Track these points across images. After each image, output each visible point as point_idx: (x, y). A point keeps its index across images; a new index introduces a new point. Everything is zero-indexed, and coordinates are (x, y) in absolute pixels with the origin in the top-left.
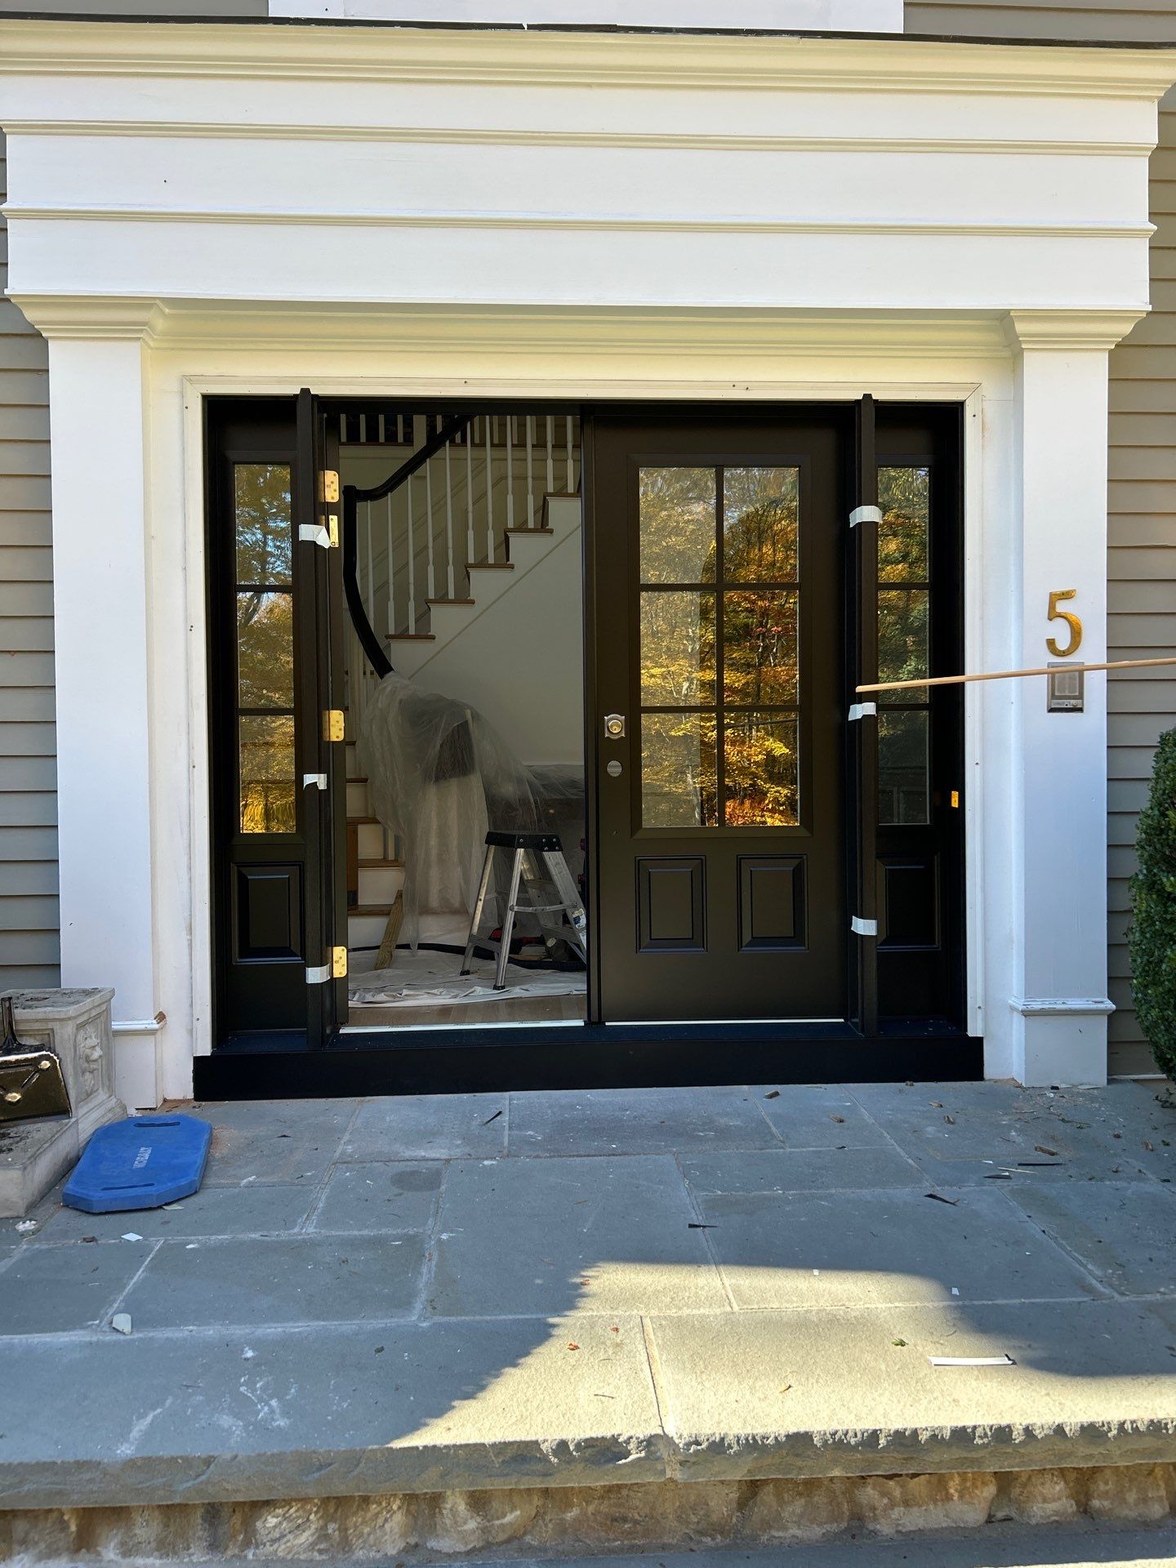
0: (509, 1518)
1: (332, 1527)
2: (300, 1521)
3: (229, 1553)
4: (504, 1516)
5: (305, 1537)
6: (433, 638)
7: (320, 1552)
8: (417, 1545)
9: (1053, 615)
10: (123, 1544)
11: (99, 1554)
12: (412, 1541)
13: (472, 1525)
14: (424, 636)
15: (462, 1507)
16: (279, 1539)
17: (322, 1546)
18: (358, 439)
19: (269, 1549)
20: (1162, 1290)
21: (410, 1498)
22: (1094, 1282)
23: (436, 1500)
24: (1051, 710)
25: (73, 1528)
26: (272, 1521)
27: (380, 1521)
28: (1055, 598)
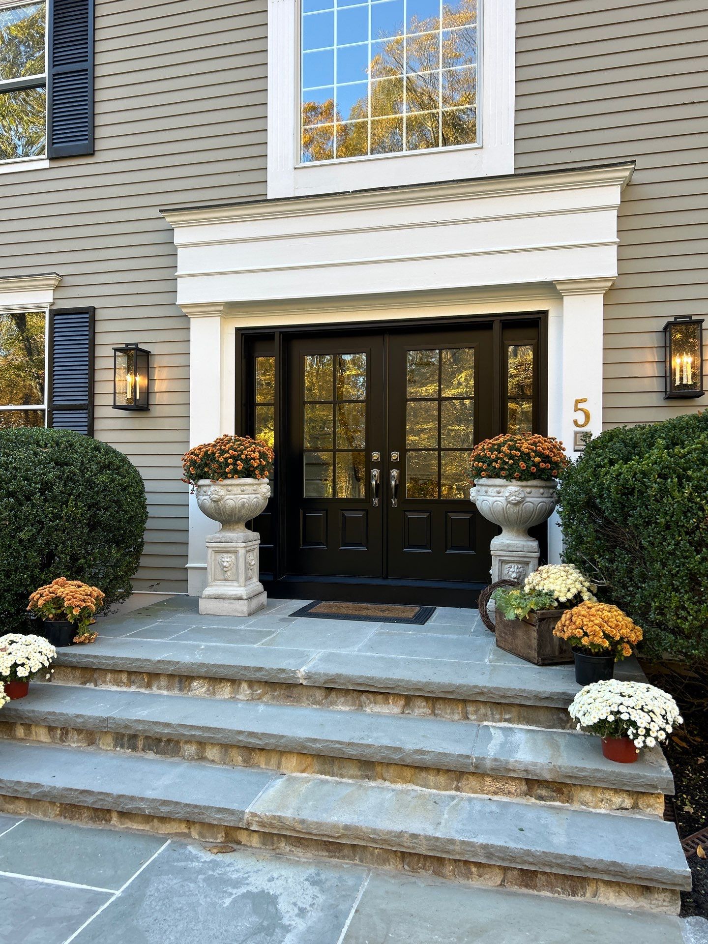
0: (259, 692)
2: (202, 685)
3: (184, 692)
7: (207, 694)
9: (576, 409)
10: (158, 686)
11: (152, 689)
12: (233, 696)
13: (248, 692)
15: (246, 686)
16: (197, 690)
19: (194, 692)
24: (575, 451)
25: (146, 680)
26: (195, 684)
27: (224, 689)
28: (577, 402)
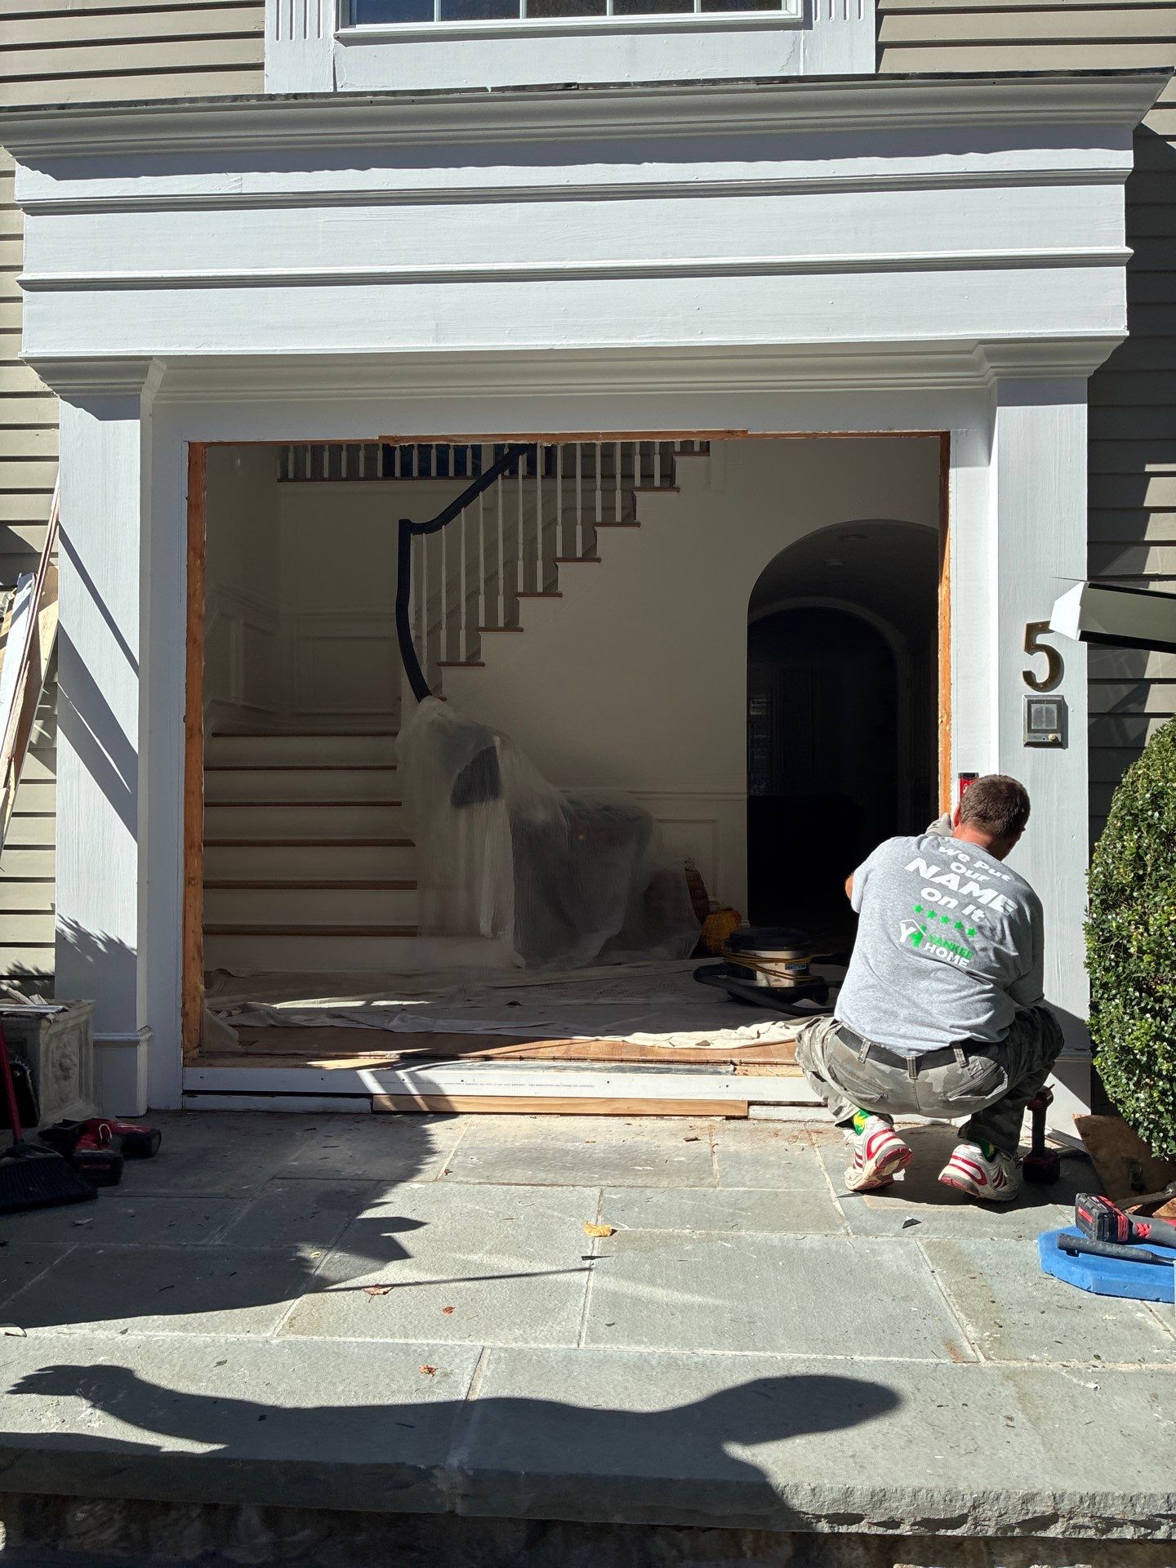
0: (300, 1536)
1: (134, 1528)
2: (105, 1519)
4: (294, 1533)
5: (109, 1535)
6: (483, 665)
8: (214, 1554)
9: (1031, 647)
12: (211, 1548)
13: (264, 1539)
14: (474, 661)
15: (256, 1521)
16: (84, 1534)
17: (123, 1545)
18: (429, 474)
19: (76, 1541)
20: (1033, 1357)
21: (210, 1508)
22: (966, 1344)
23: (234, 1511)
24: (1028, 744)
26: (80, 1515)
27: (179, 1527)
28: (1032, 630)
